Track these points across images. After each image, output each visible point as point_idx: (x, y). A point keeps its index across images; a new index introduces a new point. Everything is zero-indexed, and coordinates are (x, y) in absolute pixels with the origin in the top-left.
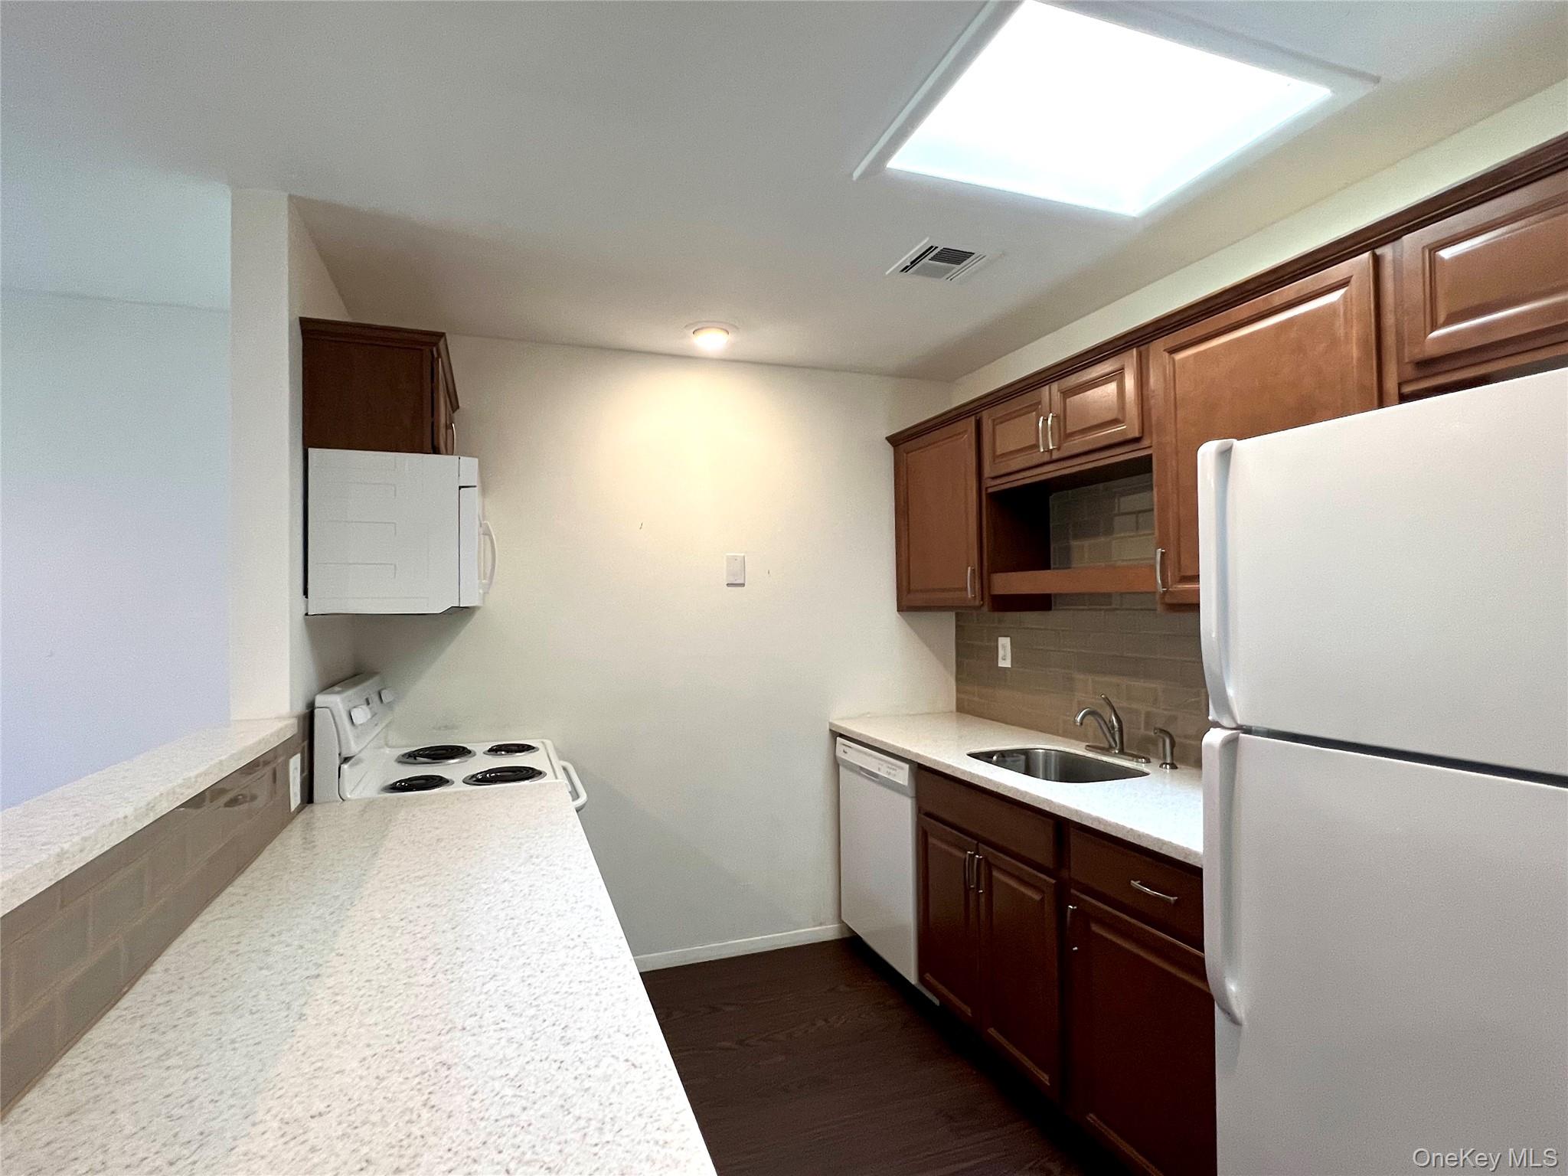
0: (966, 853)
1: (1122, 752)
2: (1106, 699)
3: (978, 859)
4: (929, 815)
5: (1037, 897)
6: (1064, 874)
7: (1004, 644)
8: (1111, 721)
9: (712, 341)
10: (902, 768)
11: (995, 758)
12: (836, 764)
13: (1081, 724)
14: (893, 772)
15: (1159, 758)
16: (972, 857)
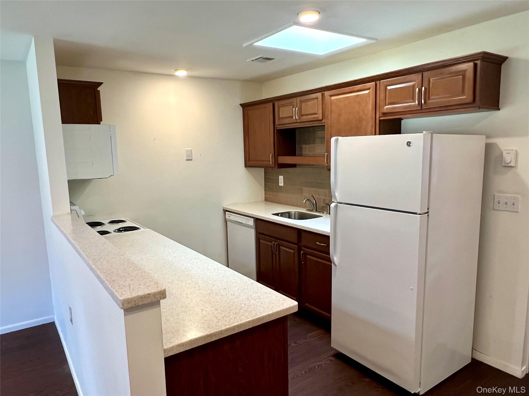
0: (272, 243)
1: (316, 211)
2: (312, 196)
3: (276, 244)
4: (260, 233)
5: (292, 251)
6: (300, 244)
7: (281, 178)
8: (313, 202)
9: (182, 73)
10: (251, 220)
11: (280, 215)
12: (226, 221)
13: (305, 203)
14: (247, 221)
15: (326, 212)
16: (274, 244)
